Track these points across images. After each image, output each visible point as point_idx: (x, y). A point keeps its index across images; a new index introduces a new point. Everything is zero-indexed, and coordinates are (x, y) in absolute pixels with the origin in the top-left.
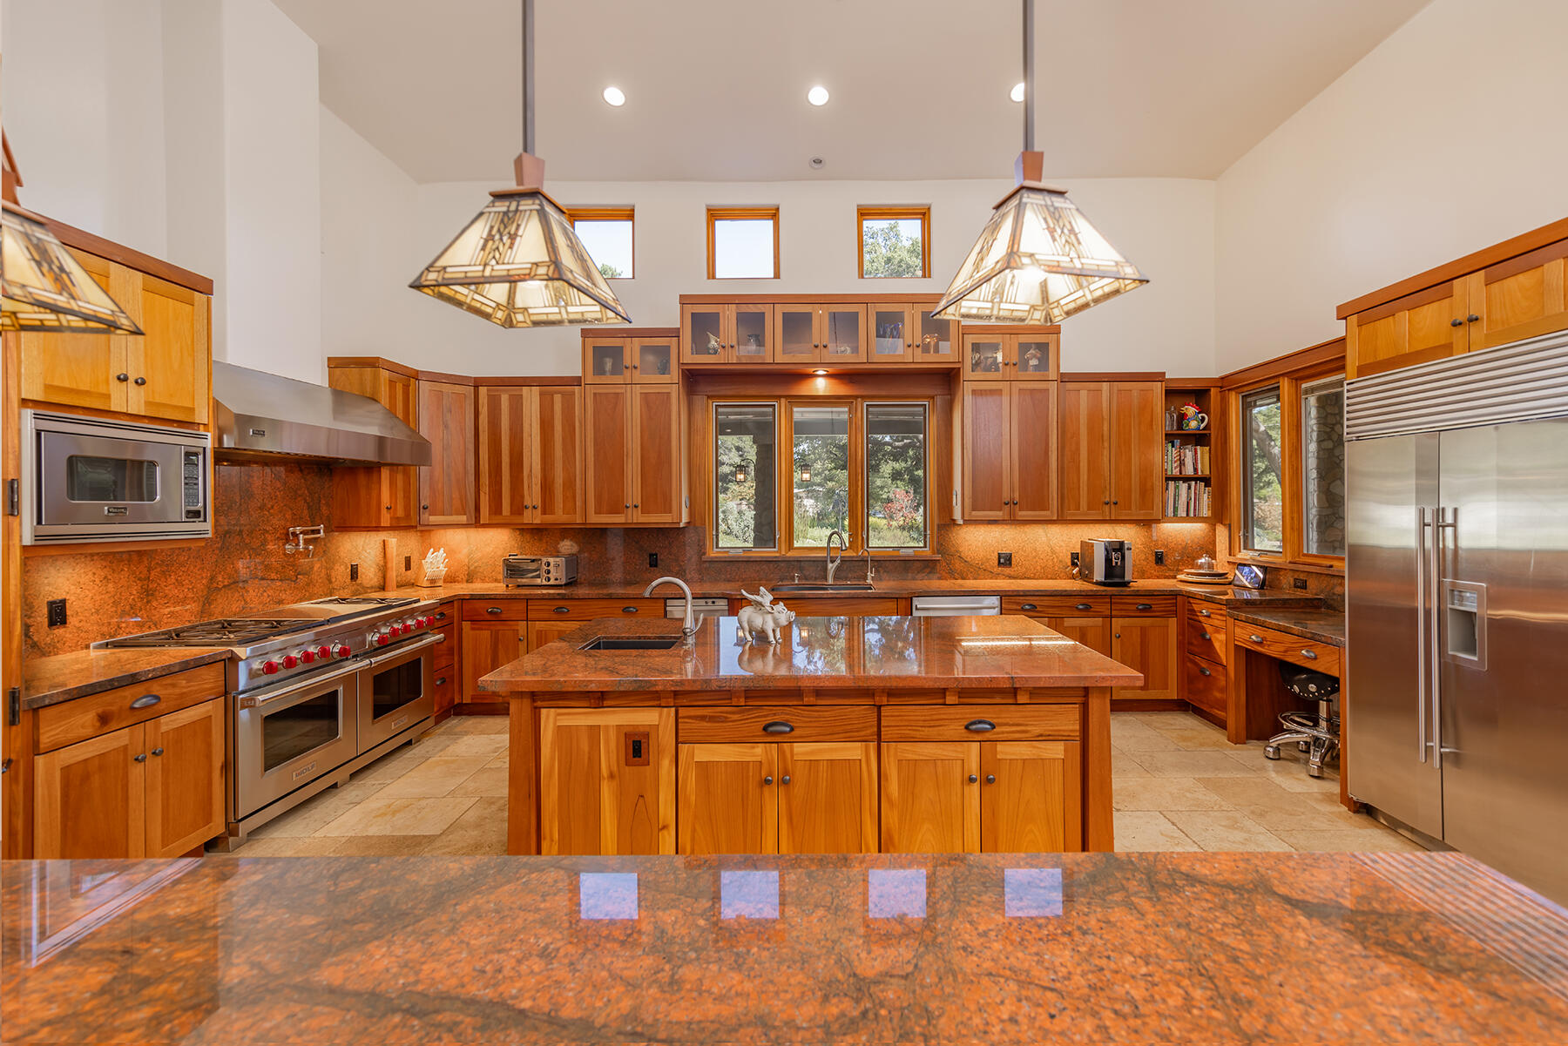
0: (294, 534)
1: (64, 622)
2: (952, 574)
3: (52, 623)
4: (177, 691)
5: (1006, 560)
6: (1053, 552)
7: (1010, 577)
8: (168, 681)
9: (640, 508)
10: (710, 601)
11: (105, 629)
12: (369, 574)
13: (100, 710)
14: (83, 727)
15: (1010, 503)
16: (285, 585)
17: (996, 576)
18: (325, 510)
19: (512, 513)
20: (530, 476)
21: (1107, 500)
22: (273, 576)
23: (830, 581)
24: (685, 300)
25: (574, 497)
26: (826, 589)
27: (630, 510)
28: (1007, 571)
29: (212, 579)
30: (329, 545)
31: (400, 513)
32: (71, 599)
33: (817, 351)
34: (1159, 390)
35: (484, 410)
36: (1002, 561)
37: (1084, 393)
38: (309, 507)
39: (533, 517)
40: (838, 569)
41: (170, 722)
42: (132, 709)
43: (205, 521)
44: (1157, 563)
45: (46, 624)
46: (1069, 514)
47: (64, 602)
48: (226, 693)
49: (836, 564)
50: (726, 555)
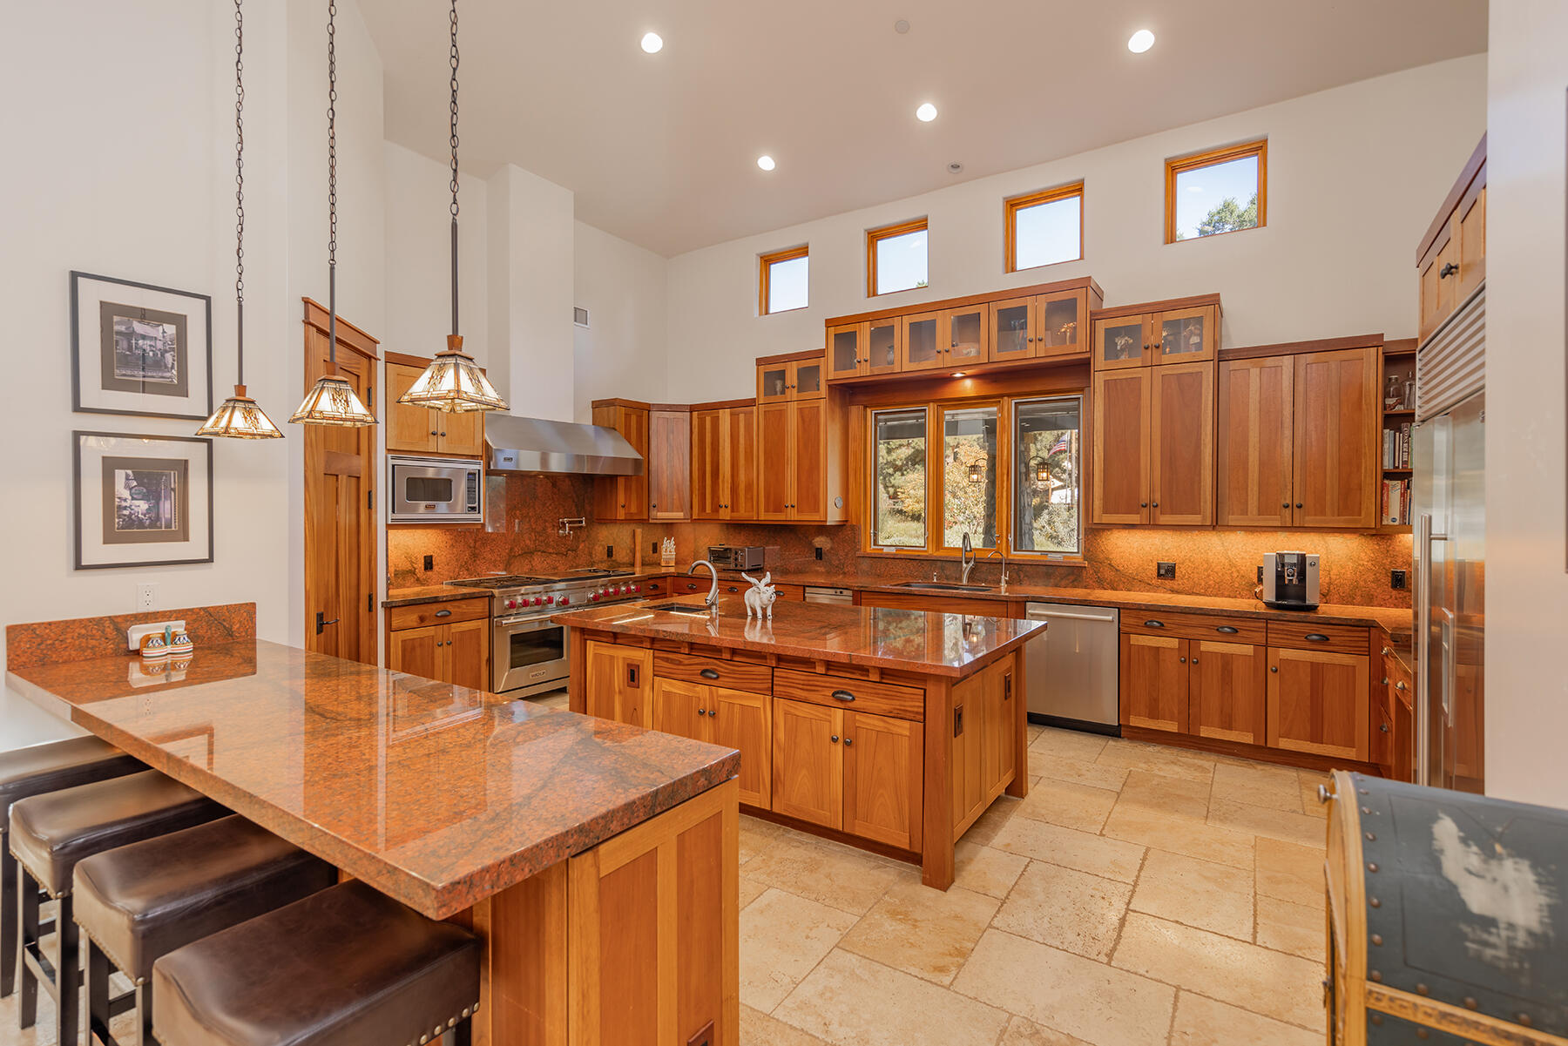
0: (563, 523)
1: (431, 568)
2: (1101, 584)
3: (426, 569)
4: (460, 610)
5: (1167, 572)
6: (1232, 565)
7: (1173, 591)
8: (456, 604)
9: (796, 508)
10: (839, 591)
11: (451, 574)
12: (621, 555)
13: (420, 614)
14: (412, 621)
15: (1150, 506)
16: (559, 558)
17: (1155, 589)
18: (588, 508)
19: (712, 511)
20: (723, 481)
21: (1289, 501)
22: (551, 551)
23: (965, 582)
24: (830, 323)
25: (752, 498)
26: (957, 589)
27: (789, 509)
28: (1169, 583)
29: (511, 549)
30: (591, 532)
31: (633, 509)
32: (435, 555)
33: (940, 356)
34: (1373, 359)
35: (696, 431)
36: (1162, 572)
37: (1255, 372)
38: (576, 506)
39: (725, 514)
40: (972, 570)
41: (456, 628)
42: (437, 616)
43: (479, 513)
44: (1394, 586)
45: (423, 568)
46: (1232, 519)
47: (431, 556)
48: (490, 617)
49: (971, 565)
50: (880, 552)
